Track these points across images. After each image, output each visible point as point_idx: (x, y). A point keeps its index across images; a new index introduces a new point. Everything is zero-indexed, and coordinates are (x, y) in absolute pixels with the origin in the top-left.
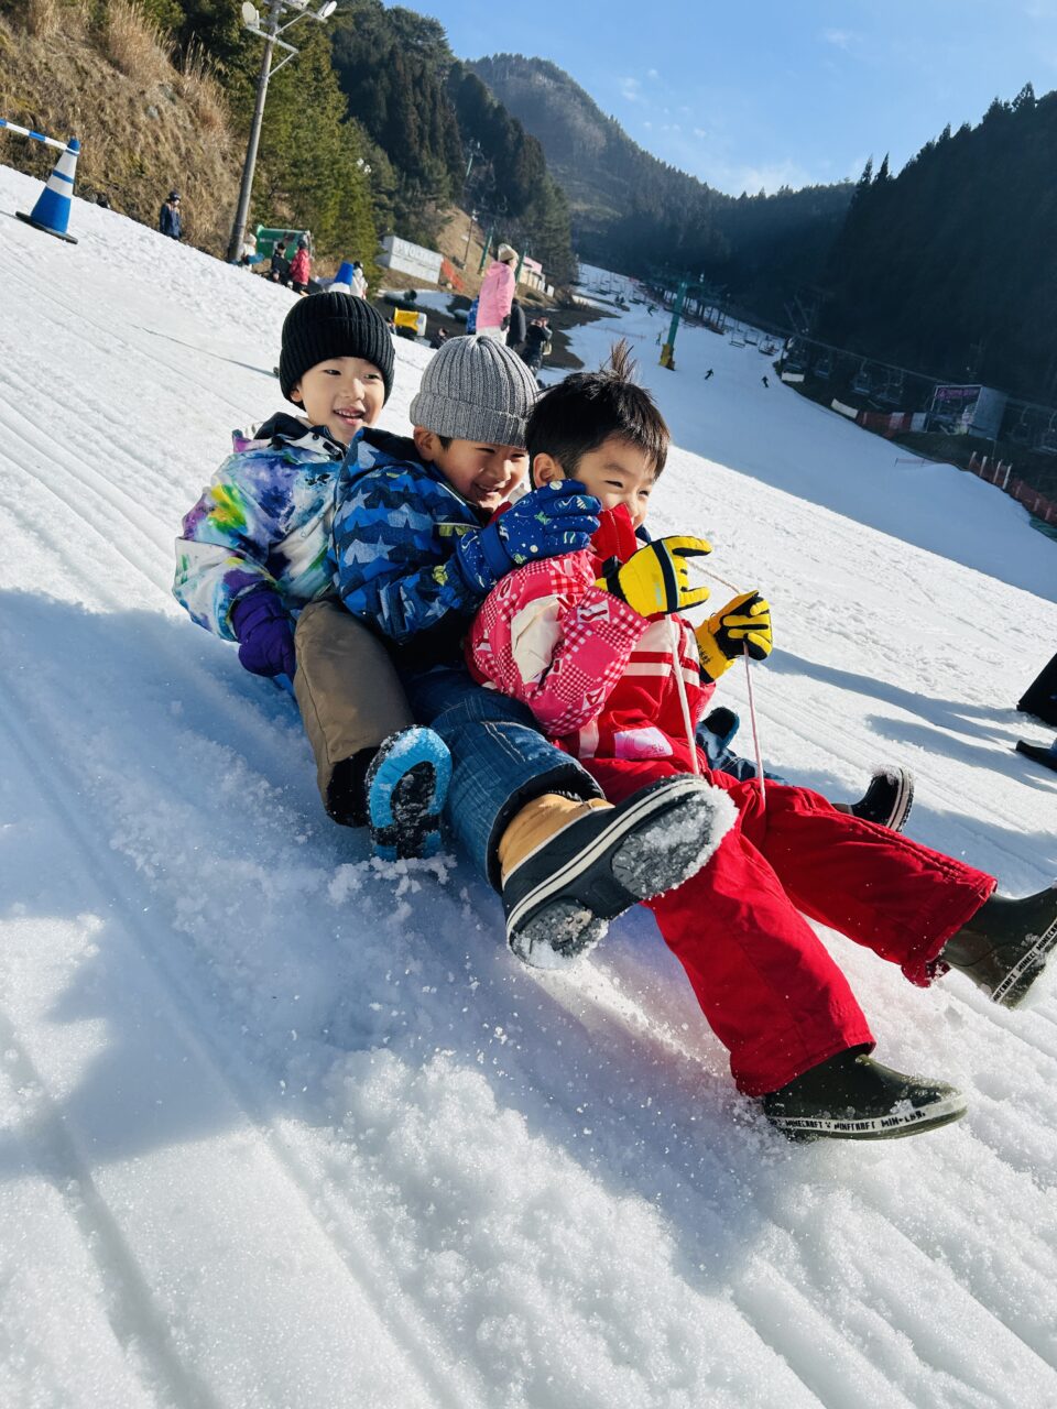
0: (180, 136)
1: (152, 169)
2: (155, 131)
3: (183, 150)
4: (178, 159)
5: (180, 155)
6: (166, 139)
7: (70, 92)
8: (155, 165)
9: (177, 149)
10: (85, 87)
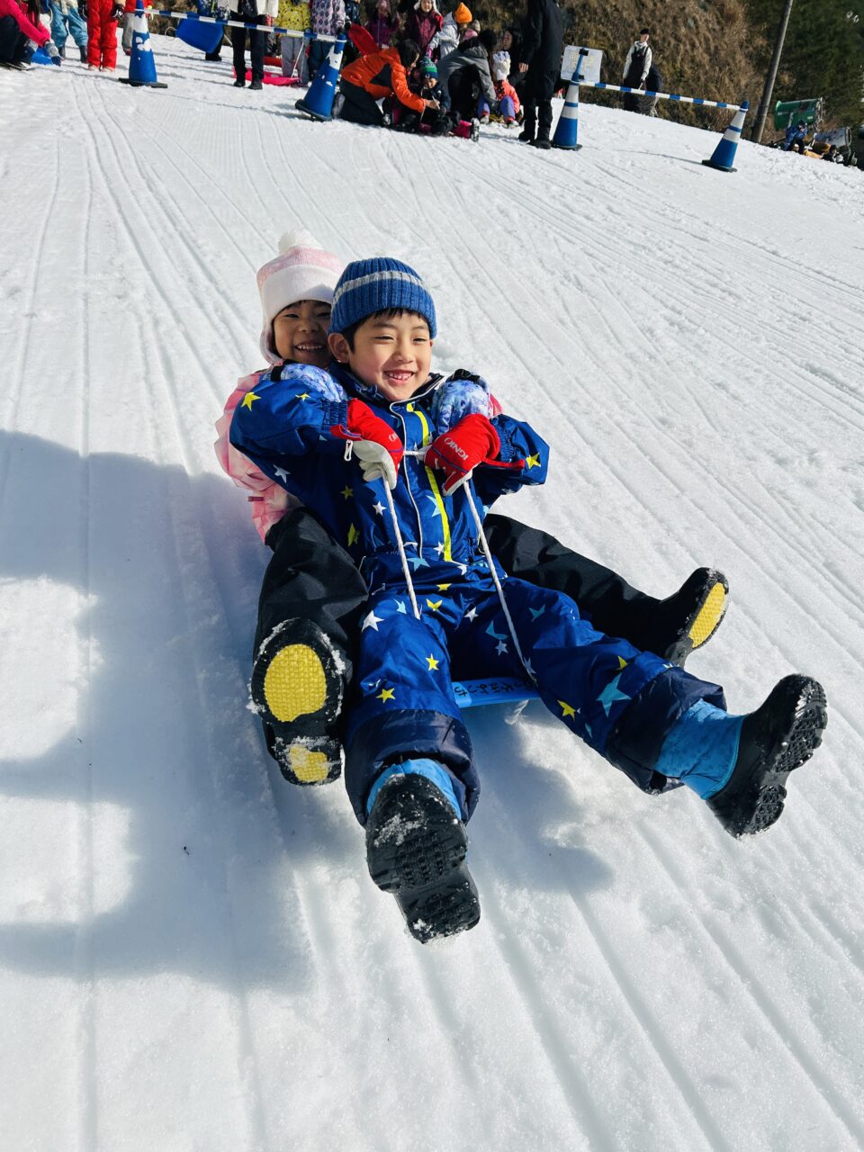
0: (710, 37)
1: (689, 71)
2: (692, 39)
3: (712, 48)
4: (708, 58)
5: (710, 55)
6: (700, 43)
7: (631, 25)
8: (691, 68)
9: (707, 50)
10: (643, 17)
